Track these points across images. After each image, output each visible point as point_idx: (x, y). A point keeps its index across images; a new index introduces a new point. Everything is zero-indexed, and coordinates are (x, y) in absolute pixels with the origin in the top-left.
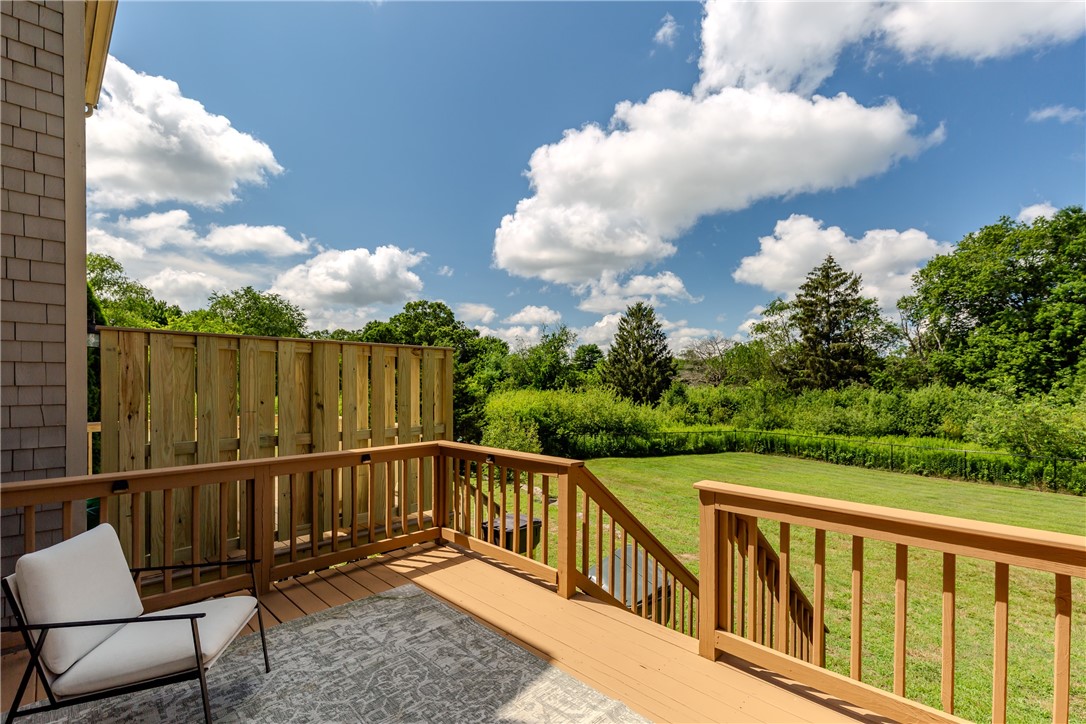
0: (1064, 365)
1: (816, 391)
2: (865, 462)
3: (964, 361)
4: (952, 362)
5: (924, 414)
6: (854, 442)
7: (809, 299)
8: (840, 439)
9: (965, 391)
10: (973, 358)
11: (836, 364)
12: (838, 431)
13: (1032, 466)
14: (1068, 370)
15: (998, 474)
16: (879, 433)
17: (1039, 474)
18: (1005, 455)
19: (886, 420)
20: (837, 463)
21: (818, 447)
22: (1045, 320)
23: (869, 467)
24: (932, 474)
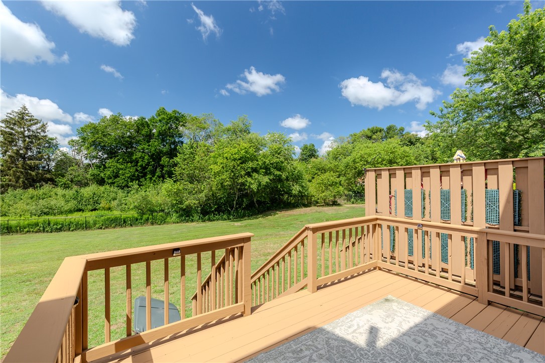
0: (142, 177)
1: (19, 191)
2: (69, 229)
3: (105, 174)
4: (99, 174)
5: (91, 200)
6: (61, 218)
8: (51, 218)
9: (108, 188)
10: (109, 173)
11: (33, 173)
12: (46, 214)
13: (145, 217)
14: (143, 179)
15: (134, 222)
16: (71, 211)
17: (147, 219)
18: (134, 214)
19: (72, 204)
20: (51, 232)
21: (37, 224)
22: (136, 159)
23: (72, 231)
24: (106, 227)
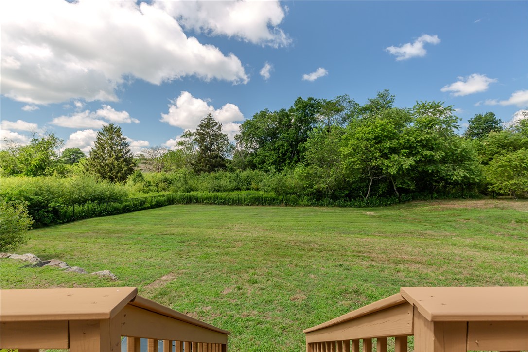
0: (283, 162)
1: (207, 173)
2: (229, 203)
3: (256, 161)
4: (253, 161)
5: (246, 181)
6: (224, 195)
7: (202, 131)
8: (219, 194)
9: (257, 172)
10: (259, 160)
11: (214, 161)
12: (218, 191)
13: (281, 197)
14: (284, 164)
15: (271, 202)
16: (232, 190)
17: (282, 200)
18: (272, 194)
19: (234, 184)
20: (218, 205)
21: (210, 198)
22: (278, 146)
23: (230, 205)
24: (252, 205)
